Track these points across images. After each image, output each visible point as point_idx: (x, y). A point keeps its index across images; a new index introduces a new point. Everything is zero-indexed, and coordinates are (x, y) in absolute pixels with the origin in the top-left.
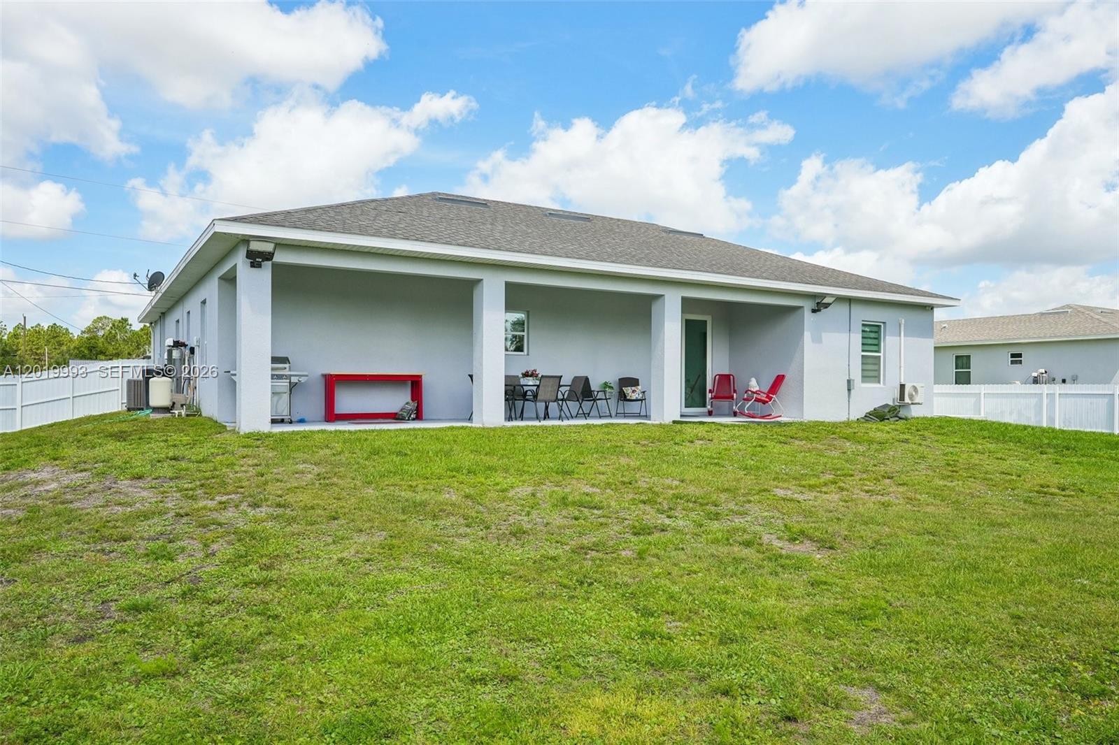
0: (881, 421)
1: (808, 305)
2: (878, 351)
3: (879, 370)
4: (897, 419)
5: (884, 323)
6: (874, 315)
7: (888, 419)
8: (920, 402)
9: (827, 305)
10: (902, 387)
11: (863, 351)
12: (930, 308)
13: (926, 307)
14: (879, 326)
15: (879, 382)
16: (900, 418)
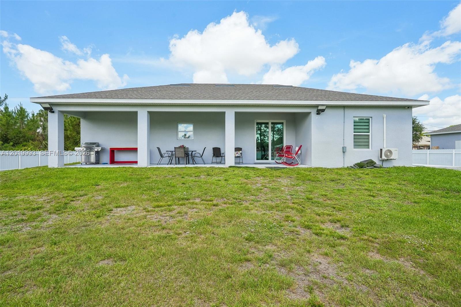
0: (360, 168)
1: (314, 111)
2: (369, 132)
3: (369, 142)
4: (373, 167)
5: (371, 117)
6: (364, 114)
7: (365, 167)
8: (395, 158)
9: (323, 111)
10: (381, 150)
11: (354, 132)
12: (410, 107)
13: (405, 107)
14: (369, 119)
15: (369, 148)
16: (375, 167)
